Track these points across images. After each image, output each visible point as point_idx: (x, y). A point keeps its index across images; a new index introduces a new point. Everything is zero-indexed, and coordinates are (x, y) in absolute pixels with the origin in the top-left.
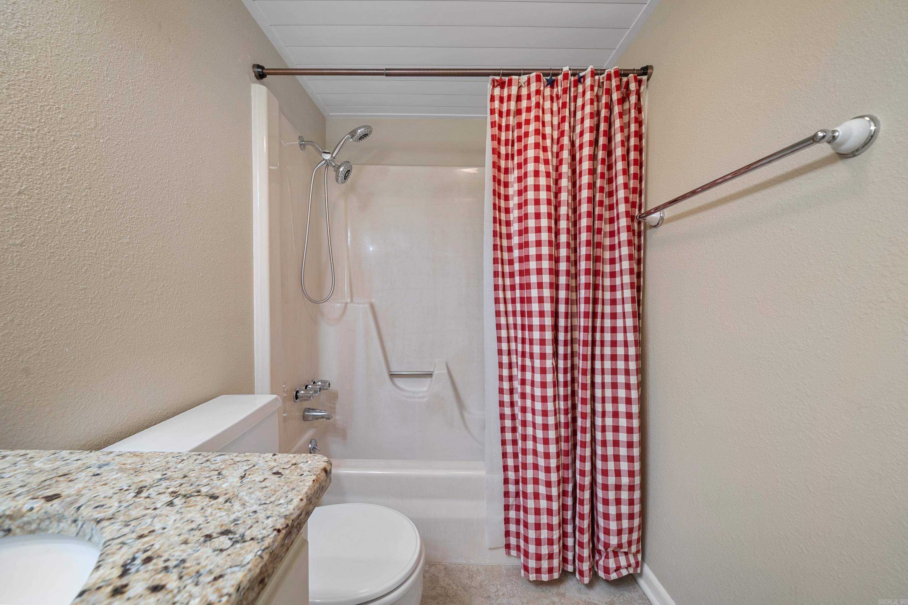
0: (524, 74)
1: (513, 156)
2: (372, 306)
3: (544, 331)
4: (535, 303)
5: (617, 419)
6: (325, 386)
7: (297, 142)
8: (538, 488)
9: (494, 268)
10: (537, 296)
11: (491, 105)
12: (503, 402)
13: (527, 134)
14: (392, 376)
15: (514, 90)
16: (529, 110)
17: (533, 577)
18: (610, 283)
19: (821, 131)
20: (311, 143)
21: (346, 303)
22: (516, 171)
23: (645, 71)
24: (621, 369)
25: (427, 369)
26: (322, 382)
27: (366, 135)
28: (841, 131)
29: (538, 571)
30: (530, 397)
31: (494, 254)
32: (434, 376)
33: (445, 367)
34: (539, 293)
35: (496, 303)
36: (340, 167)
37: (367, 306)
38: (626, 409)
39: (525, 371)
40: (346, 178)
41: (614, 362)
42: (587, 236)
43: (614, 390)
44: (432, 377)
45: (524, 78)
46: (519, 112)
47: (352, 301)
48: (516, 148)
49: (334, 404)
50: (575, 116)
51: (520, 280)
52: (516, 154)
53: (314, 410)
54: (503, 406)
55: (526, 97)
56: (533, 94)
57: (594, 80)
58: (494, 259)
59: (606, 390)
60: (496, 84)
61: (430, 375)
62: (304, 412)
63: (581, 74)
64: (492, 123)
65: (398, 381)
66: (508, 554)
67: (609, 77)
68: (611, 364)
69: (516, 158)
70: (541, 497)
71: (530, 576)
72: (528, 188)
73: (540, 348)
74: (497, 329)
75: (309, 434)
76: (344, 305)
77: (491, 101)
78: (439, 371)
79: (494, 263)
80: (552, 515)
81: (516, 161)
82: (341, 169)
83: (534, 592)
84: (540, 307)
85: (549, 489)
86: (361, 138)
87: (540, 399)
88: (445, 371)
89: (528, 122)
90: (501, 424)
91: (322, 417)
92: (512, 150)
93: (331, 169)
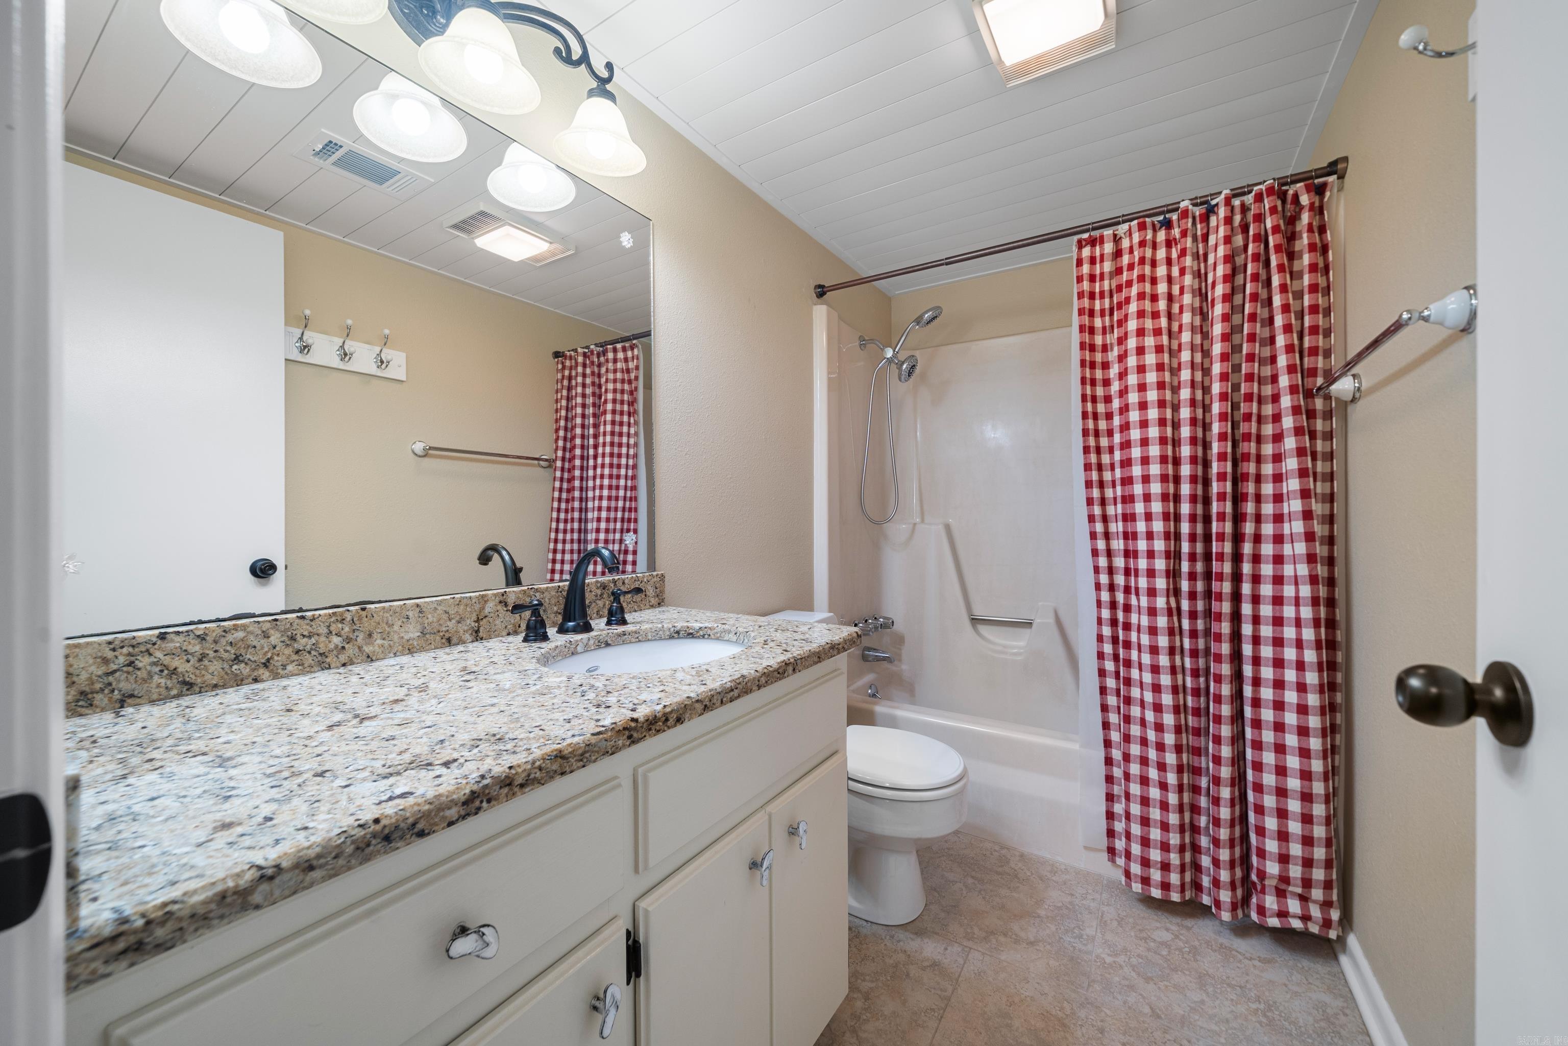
0: (1124, 222)
1: (1112, 327)
2: (948, 528)
3: (1154, 558)
4: (1140, 521)
5: (1281, 691)
6: (888, 624)
7: (857, 344)
8: (1148, 771)
9: (1086, 476)
10: (1143, 511)
11: (1078, 272)
12: (1103, 653)
13: (1128, 300)
14: (975, 621)
15: (1109, 248)
16: (1131, 267)
17: (1137, 887)
18: (1274, 490)
19: (1408, 311)
20: (872, 340)
21: (915, 524)
22: (1116, 348)
23: (1336, 168)
24: (1289, 618)
25: (1023, 615)
26: (884, 618)
27: (934, 318)
28: (1433, 310)
29: (1146, 881)
30: (1136, 647)
31: (1085, 458)
32: (1034, 626)
33: (1052, 615)
34: (1145, 508)
35: (1090, 522)
36: (903, 363)
37: (941, 528)
38: (1297, 677)
39: (1130, 612)
40: (910, 374)
41: (1277, 607)
42: (1220, 428)
43: (1278, 648)
44: (1031, 627)
45: (1125, 227)
46: (1119, 271)
47: (923, 521)
48: (1115, 318)
49: (900, 649)
50: (1206, 260)
51: (1123, 490)
52: (1115, 326)
53: (875, 650)
54: (1103, 659)
55: (1128, 251)
56: (1136, 247)
57: (1233, 208)
58: (1085, 465)
59: (1262, 647)
60: (1084, 243)
61: (1029, 624)
62: (864, 650)
63: (1214, 202)
64: (1078, 293)
65: (983, 629)
66: (1113, 861)
67: (1259, 198)
68: (1273, 610)
69: (1116, 331)
70: (1151, 783)
71: (1133, 885)
72: (1129, 370)
73: (1148, 582)
74: (1093, 556)
75: (869, 678)
76: (911, 526)
77: (1077, 266)
78: (1043, 620)
79: (1086, 470)
80: (1168, 811)
81: (1116, 336)
82: (905, 366)
83: (1141, 911)
84: (1147, 526)
85: (1162, 773)
86: (928, 323)
87: (1148, 650)
88: (1051, 620)
89: (1129, 284)
90: (1101, 683)
91: (884, 659)
92: (1111, 320)
93: (894, 366)
